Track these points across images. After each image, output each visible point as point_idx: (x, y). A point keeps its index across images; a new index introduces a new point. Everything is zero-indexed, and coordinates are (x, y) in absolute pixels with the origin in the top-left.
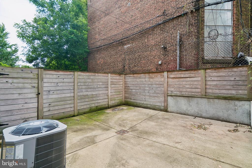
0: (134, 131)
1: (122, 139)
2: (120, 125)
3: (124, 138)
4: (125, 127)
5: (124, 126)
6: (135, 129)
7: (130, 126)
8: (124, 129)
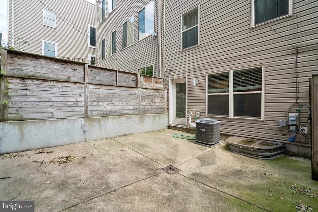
0: (154, 169)
1: (171, 160)
2: (176, 183)
3: (168, 161)
4: (166, 178)
5: (168, 180)
6: (152, 172)
7: (158, 180)
8: (169, 176)
